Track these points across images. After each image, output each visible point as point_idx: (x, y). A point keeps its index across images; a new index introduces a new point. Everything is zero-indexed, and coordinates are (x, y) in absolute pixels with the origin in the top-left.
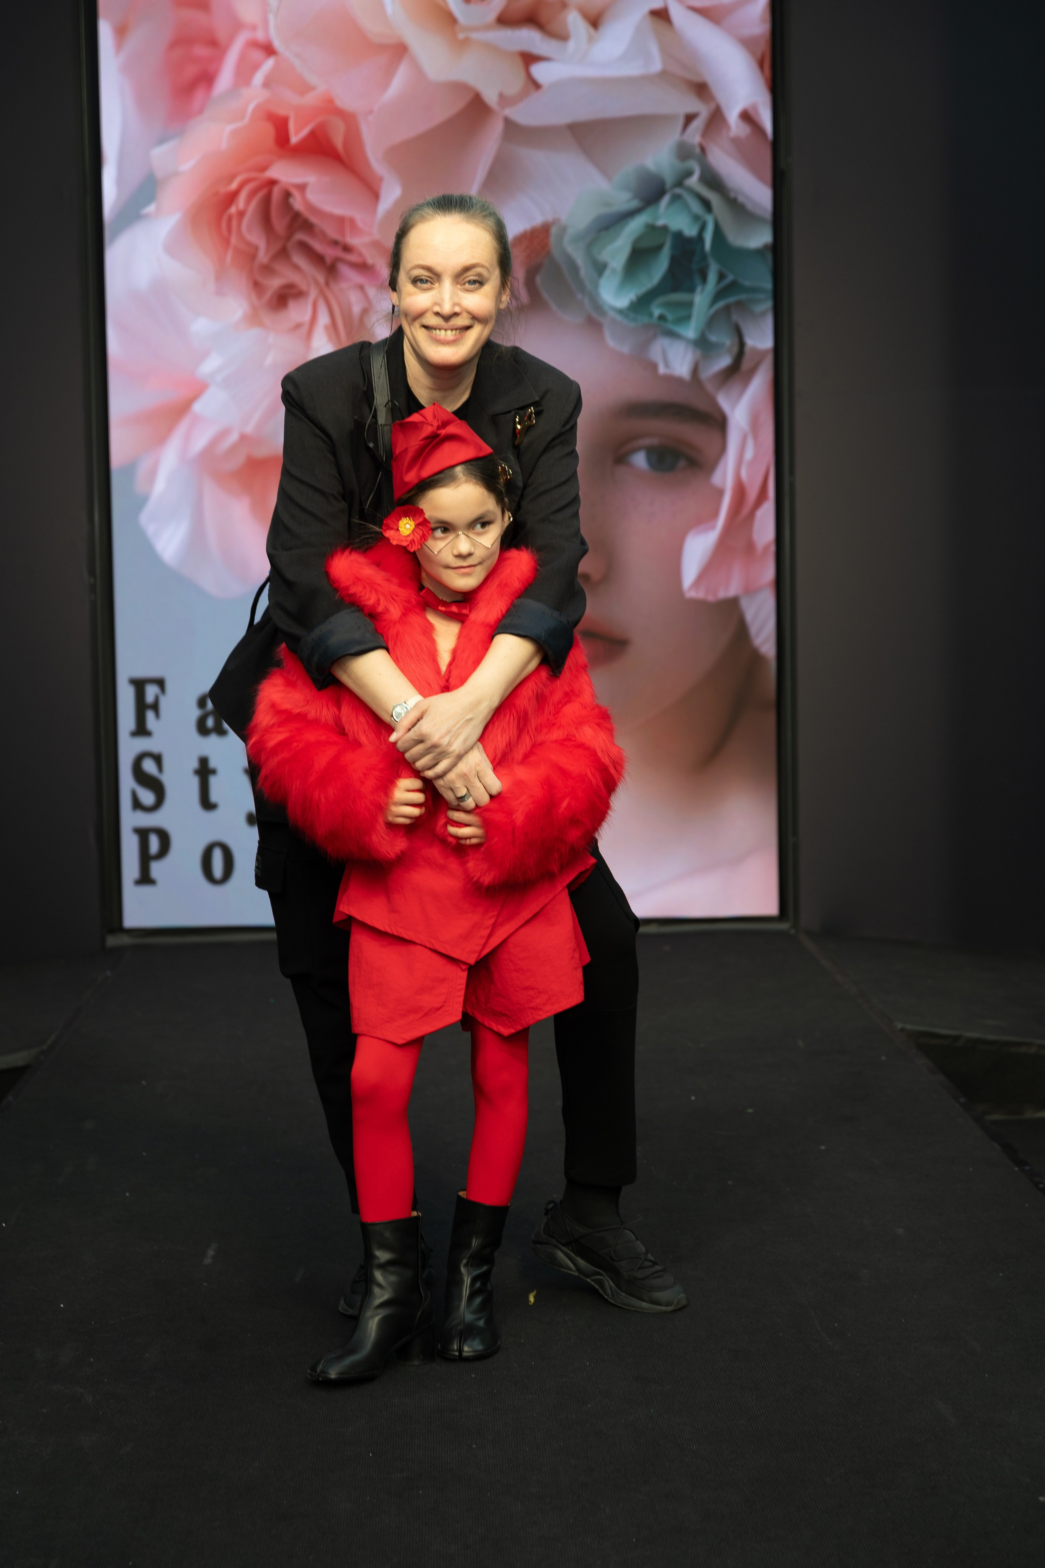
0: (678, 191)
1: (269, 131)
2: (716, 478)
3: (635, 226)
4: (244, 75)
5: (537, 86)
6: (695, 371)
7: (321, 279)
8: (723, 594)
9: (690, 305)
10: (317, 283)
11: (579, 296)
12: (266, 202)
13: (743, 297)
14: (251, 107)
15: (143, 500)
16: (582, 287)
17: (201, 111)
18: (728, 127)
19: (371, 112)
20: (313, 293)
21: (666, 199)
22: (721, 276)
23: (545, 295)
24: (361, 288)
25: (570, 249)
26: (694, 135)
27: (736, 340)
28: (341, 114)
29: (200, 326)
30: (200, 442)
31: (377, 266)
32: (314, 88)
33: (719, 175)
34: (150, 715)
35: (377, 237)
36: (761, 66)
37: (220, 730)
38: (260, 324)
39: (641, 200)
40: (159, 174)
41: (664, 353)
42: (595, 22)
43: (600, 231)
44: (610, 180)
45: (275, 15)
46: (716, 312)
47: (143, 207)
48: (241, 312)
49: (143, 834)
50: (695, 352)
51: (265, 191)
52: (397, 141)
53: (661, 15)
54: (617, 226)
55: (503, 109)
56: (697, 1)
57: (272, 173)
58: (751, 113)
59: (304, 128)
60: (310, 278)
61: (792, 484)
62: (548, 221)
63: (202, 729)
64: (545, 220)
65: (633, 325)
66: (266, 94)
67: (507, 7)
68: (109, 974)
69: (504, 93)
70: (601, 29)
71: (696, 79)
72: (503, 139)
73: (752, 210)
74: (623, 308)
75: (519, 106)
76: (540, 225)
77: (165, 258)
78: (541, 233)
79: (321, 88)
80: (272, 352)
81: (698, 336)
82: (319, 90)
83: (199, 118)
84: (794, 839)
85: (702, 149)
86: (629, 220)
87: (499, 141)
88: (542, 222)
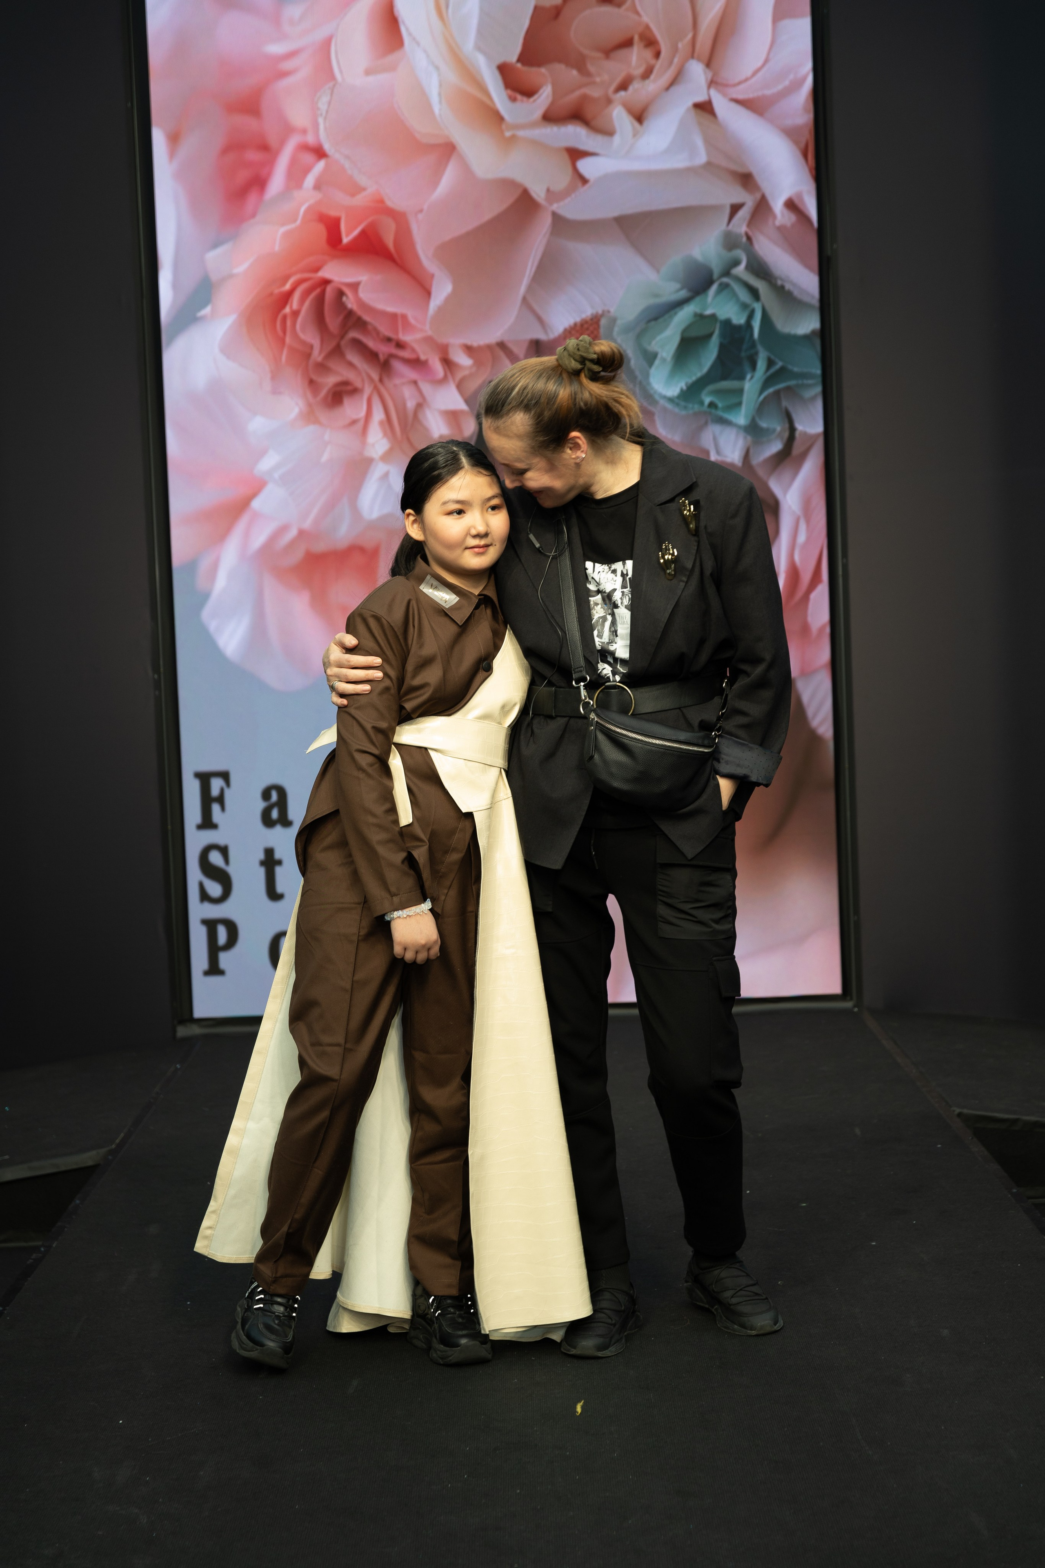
0: (725, 280)
1: (321, 231)
3: (684, 315)
4: (296, 176)
5: (584, 181)
6: (746, 456)
7: (375, 376)
9: (741, 391)
10: (371, 379)
12: (320, 301)
13: (792, 383)
14: (303, 209)
15: (206, 597)
16: (634, 378)
17: (254, 215)
18: (775, 217)
19: (421, 211)
20: (368, 390)
21: (714, 288)
22: (770, 363)
24: (415, 383)
26: (740, 225)
27: (787, 425)
28: (391, 213)
29: (257, 425)
30: (259, 539)
31: (430, 362)
32: (364, 189)
33: (765, 263)
34: (216, 808)
35: (430, 333)
36: (805, 155)
37: (285, 822)
38: (316, 421)
39: (690, 290)
40: (214, 277)
41: (715, 440)
42: (639, 117)
43: (649, 321)
44: (658, 271)
45: (325, 119)
46: (765, 398)
47: (200, 309)
48: (296, 410)
49: (211, 925)
50: (745, 438)
51: (318, 290)
52: (447, 237)
53: (705, 108)
54: (666, 316)
55: (551, 204)
56: (741, 93)
57: (325, 273)
58: (796, 201)
59: (355, 228)
60: (364, 375)
61: (845, 567)
62: (597, 313)
63: (267, 821)
64: (594, 312)
65: (684, 413)
66: (317, 196)
67: (553, 103)
68: (178, 1066)
69: (552, 189)
70: (645, 123)
71: (740, 170)
72: (552, 233)
73: (799, 296)
74: (673, 396)
75: (566, 201)
76: (590, 317)
77: (222, 359)
78: (591, 325)
79: (371, 189)
80: (329, 447)
81: (748, 423)
82: (369, 191)
83: (252, 221)
84: (856, 918)
85: (749, 238)
86: (677, 310)
87: (548, 235)
88: (592, 314)
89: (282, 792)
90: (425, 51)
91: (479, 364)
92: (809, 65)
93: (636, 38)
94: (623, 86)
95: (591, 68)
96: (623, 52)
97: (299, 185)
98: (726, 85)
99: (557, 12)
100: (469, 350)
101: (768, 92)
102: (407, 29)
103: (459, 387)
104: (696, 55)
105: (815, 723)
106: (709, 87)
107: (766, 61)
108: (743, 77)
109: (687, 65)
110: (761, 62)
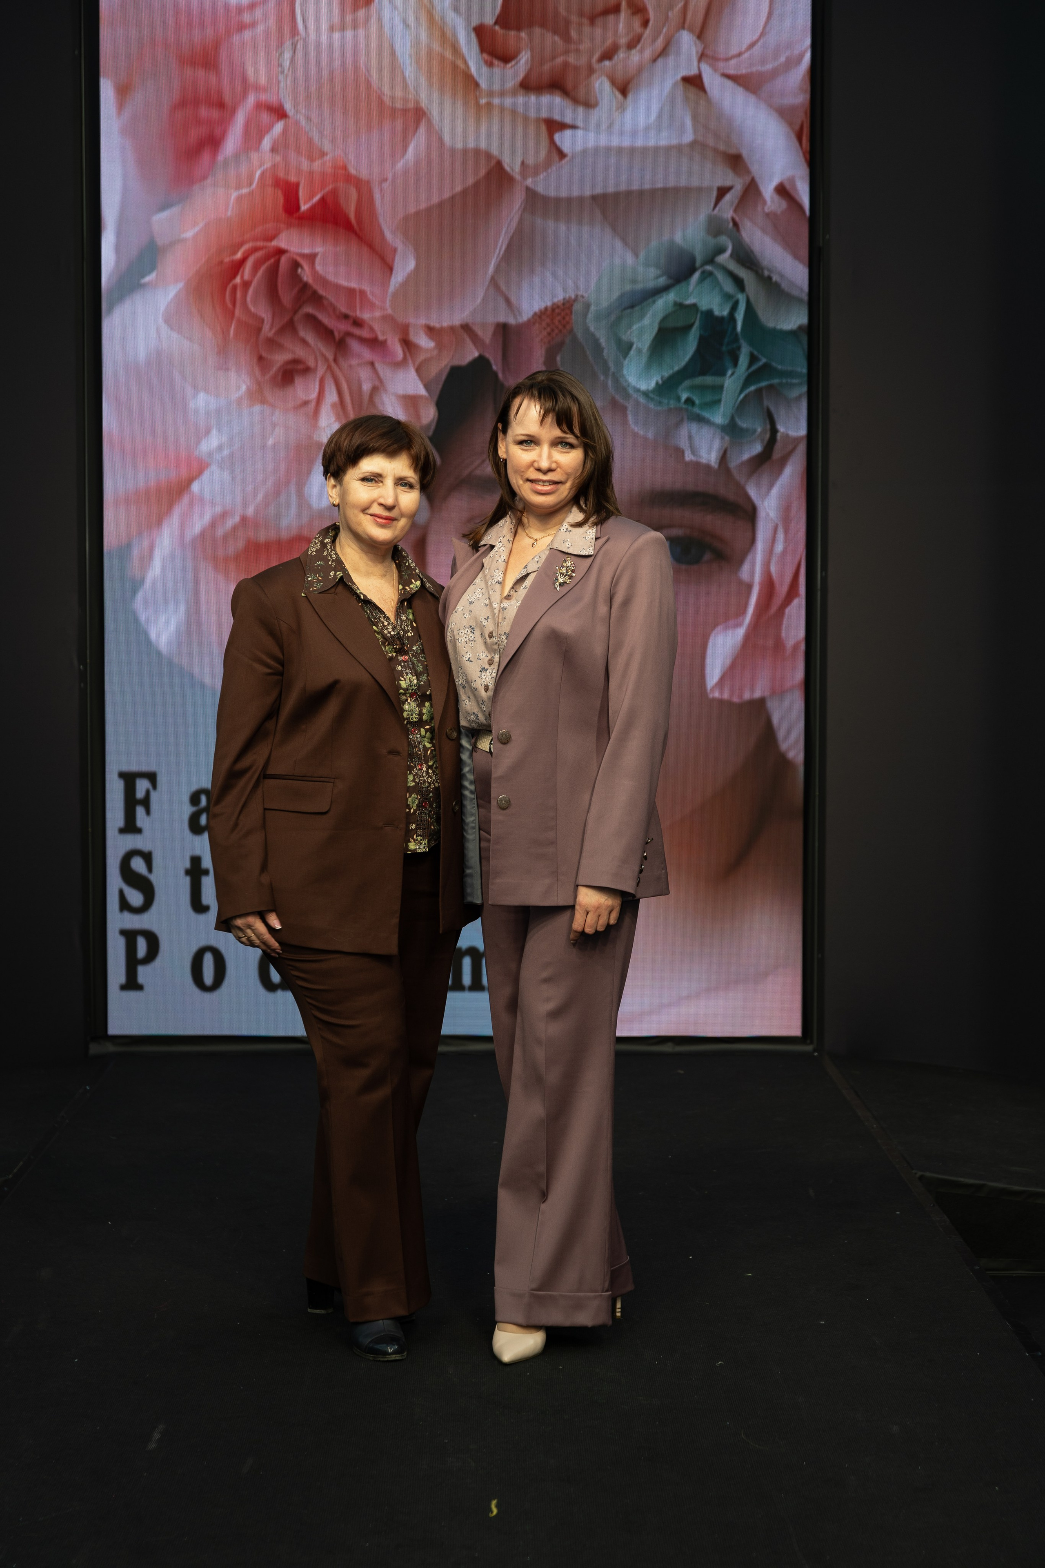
0: (708, 268)
1: (277, 198)
3: (663, 304)
4: (253, 136)
5: (562, 155)
7: (330, 356)
8: (747, 696)
9: (721, 388)
10: (325, 359)
11: (602, 377)
12: (273, 272)
13: (776, 381)
14: (259, 173)
15: (138, 584)
16: (606, 370)
17: (206, 177)
18: (763, 202)
19: (386, 180)
20: (321, 370)
21: (697, 275)
22: (753, 359)
24: (372, 364)
25: (592, 329)
26: (727, 210)
27: (768, 427)
28: (353, 180)
29: (201, 402)
30: (198, 524)
31: (389, 342)
32: (326, 154)
33: (752, 252)
34: (140, 811)
35: (390, 311)
36: (799, 138)
38: (265, 401)
39: (670, 277)
40: (161, 241)
41: (690, 438)
42: (624, 89)
43: (625, 309)
44: (637, 256)
45: (286, 76)
46: (746, 396)
47: (144, 276)
48: (244, 388)
49: (130, 936)
50: (723, 438)
51: (272, 260)
52: (413, 211)
53: (694, 82)
54: (644, 304)
55: (525, 179)
56: (732, 68)
57: (279, 242)
58: (788, 187)
59: (315, 195)
60: (317, 353)
61: (824, 580)
62: (570, 297)
63: (195, 828)
64: (567, 296)
65: (658, 408)
66: (275, 159)
67: (531, 70)
68: (88, 1088)
69: (526, 162)
70: (630, 97)
71: (730, 150)
72: (525, 210)
73: (786, 289)
74: (648, 390)
75: (542, 176)
76: (562, 302)
77: (166, 330)
78: (563, 310)
79: (333, 155)
80: (277, 430)
81: (727, 422)
82: (332, 155)
83: (204, 183)
84: (820, 956)
85: (736, 224)
86: (656, 298)
87: (520, 212)
88: (564, 299)
90: (397, 9)
91: (440, 346)
92: (808, 41)
93: (624, 4)
94: (608, 55)
95: (574, 35)
96: (609, 19)
97: (256, 147)
98: (718, 59)
100: (431, 331)
101: (762, 68)
103: (419, 371)
104: (686, 25)
105: (784, 746)
106: (699, 61)
107: (762, 35)
108: (737, 51)
109: (677, 36)
110: (755, 37)
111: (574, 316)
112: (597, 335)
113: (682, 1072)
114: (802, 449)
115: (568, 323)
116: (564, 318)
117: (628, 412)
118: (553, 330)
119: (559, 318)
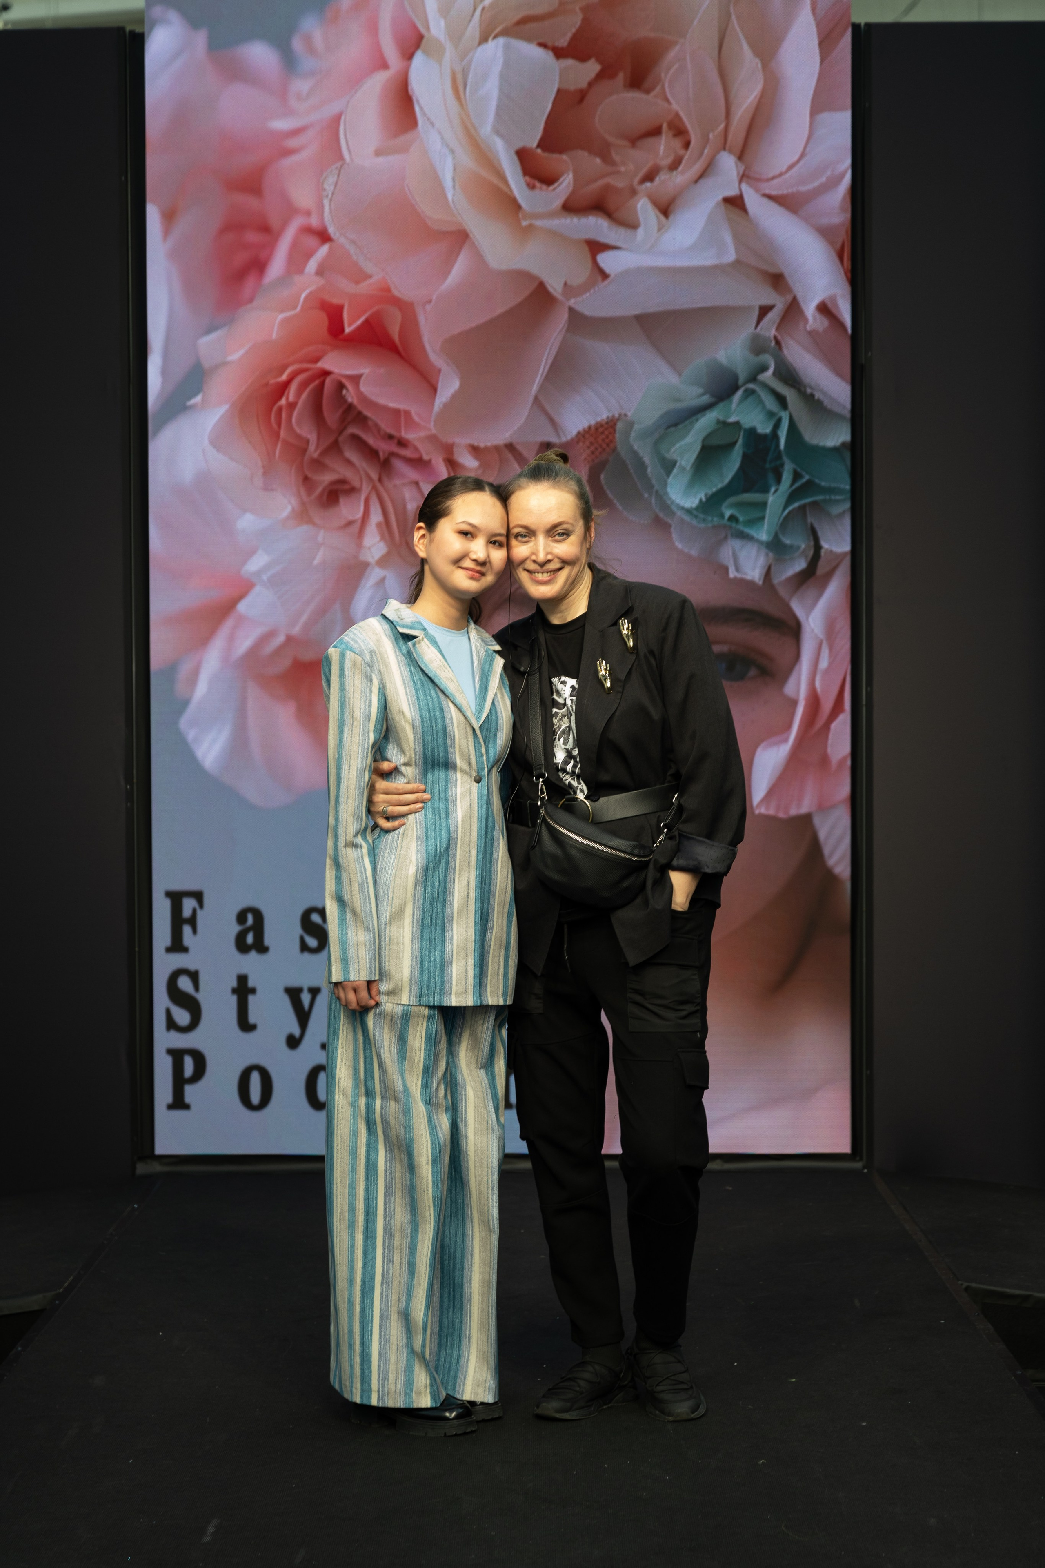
0: (751, 386)
1: (323, 320)
2: (789, 689)
3: (706, 422)
4: (298, 259)
5: (604, 276)
6: (768, 575)
7: (374, 476)
8: (793, 811)
9: (764, 505)
10: (370, 479)
11: (646, 495)
12: (318, 393)
13: (819, 498)
14: (303, 295)
15: (185, 703)
16: (650, 487)
17: (251, 300)
18: (805, 320)
19: (430, 302)
20: (365, 490)
21: (740, 393)
22: (796, 476)
23: (610, 495)
24: (416, 484)
25: (636, 447)
26: (769, 329)
27: (812, 543)
28: (397, 302)
29: (247, 522)
30: (244, 644)
31: (433, 462)
32: (370, 277)
33: (794, 369)
34: (187, 930)
35: (434, 431)
36: (841, 257)
37: (261, 947)
38: (310, 521)
39: (713, 395)
40: (206, 364)
41: (735, 555)
42: (666, 210)
43: (668, 427)
44: (680, 375)
45: (331, 200)
46: (789, 513)
47: (190, 398)
48: (289, 508)
49: (177, 1055)
50: (767, 555)
51: (317, 382)
52: (456, 331)
53: (735, 203)
54: (687, 423)
55: (568, 299)
56: (773, 188)
57: (324, 364)
58: (830, 305)
59: (359, 317)
60: (362, 473)
62: (613, 416)
63: (242, 946)
64: (610, 415)
65: (702, 526)
66: (320, 282)
67: (573, 193)
68: (136, 1206)
69: (569, 283)
70: (671, 217)
71: (772, 270)
72: (568, 330)
73: (829, 406)
74: (692, 508)
75: (584, 297)
76: (605, 421)
77: (211, 451)
78: (607, 429)
79: (377, 276)
80: (322, 550)
81: (771, 538)
82: (375, 279)
83: (249, 306)
84: (868, 1072)
85: (778, 342)
86: (699, 416)
87: (563, 332)
88: (608, 418)
89: (258, 916)
90: (440, 133)
91: (485, 465)
92: (848, 162)
93: (665, 126)
94: (650, 177)
95: (616, 157)
96: (651, 141)
97: (300, 270)
98: (759, 180)
99: (582, 96)
100: (475, 450)
101: (803, 189)
102: (421, 109)
104: (727, 147)
105: (831, 862)
106: (740, 182)
107: (803, 155)
108: (777, 172)
109: (718, 157)
110: (796, 158)
111: (617, 435)
112: (641, 453)
113: (730, 1189)
114: (846, 564)
115: (611, 441)
116: (607, 437)
117: (672, 530)
118: (596, 449)
119: (603, 436)
